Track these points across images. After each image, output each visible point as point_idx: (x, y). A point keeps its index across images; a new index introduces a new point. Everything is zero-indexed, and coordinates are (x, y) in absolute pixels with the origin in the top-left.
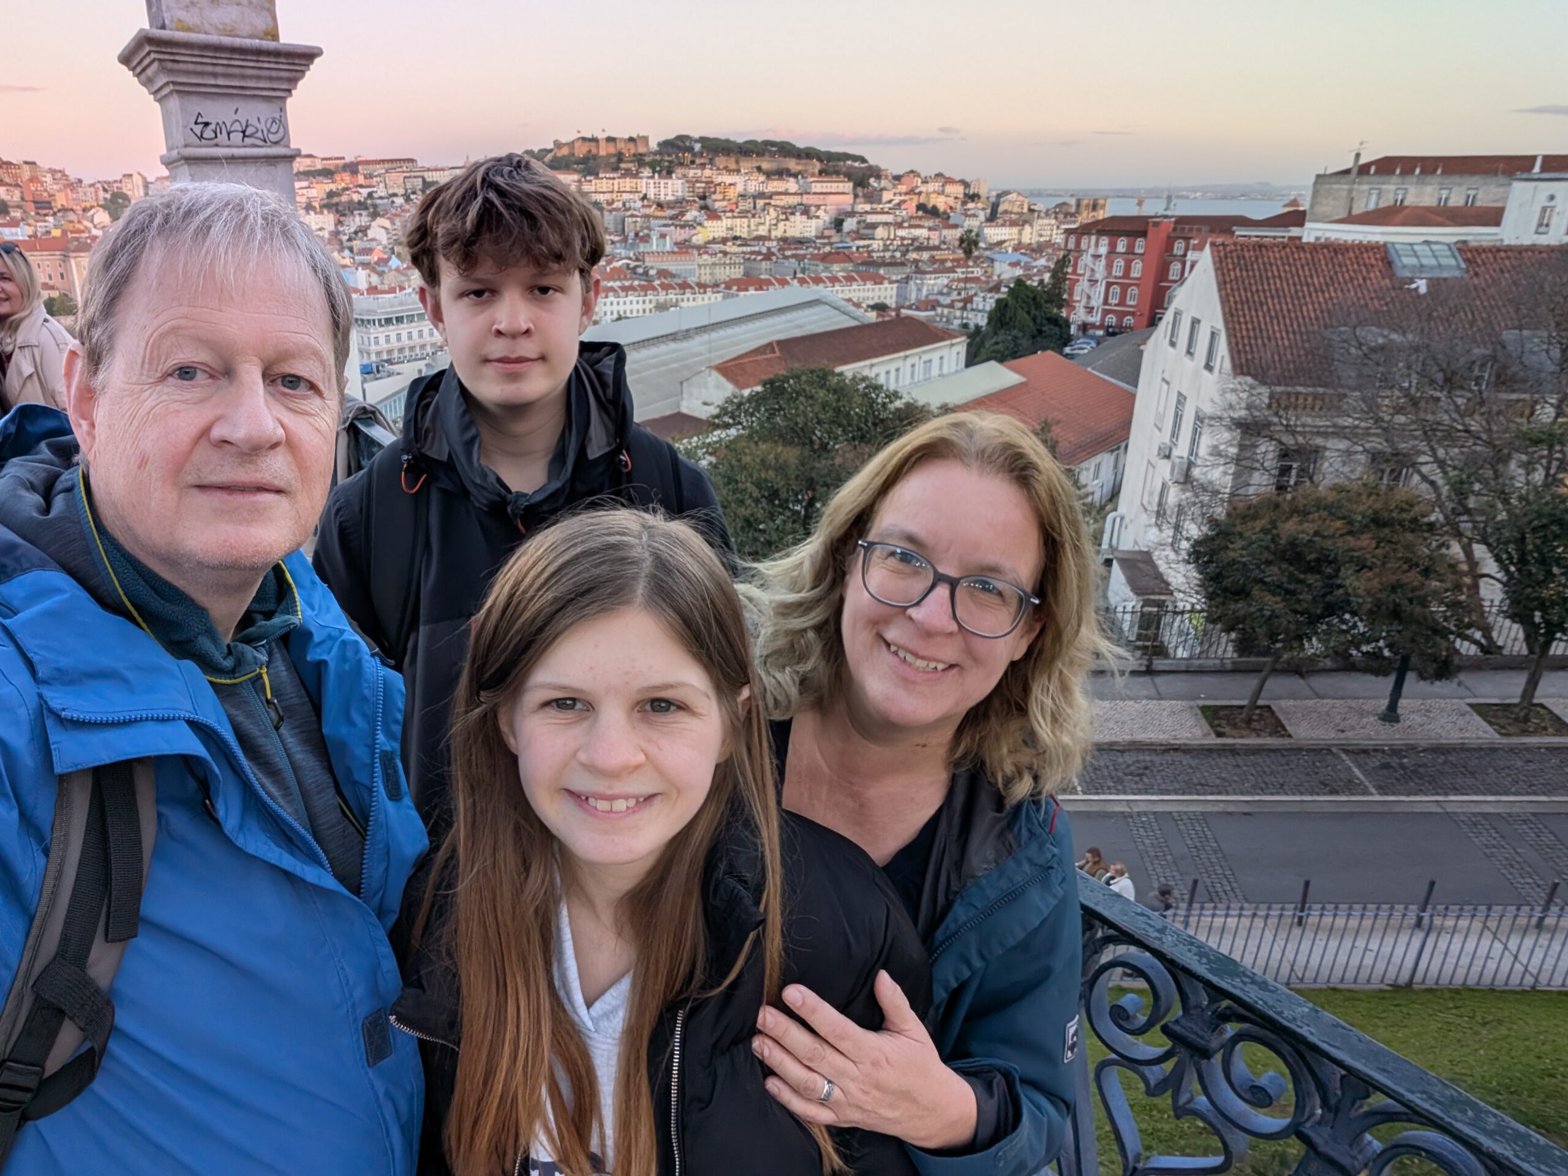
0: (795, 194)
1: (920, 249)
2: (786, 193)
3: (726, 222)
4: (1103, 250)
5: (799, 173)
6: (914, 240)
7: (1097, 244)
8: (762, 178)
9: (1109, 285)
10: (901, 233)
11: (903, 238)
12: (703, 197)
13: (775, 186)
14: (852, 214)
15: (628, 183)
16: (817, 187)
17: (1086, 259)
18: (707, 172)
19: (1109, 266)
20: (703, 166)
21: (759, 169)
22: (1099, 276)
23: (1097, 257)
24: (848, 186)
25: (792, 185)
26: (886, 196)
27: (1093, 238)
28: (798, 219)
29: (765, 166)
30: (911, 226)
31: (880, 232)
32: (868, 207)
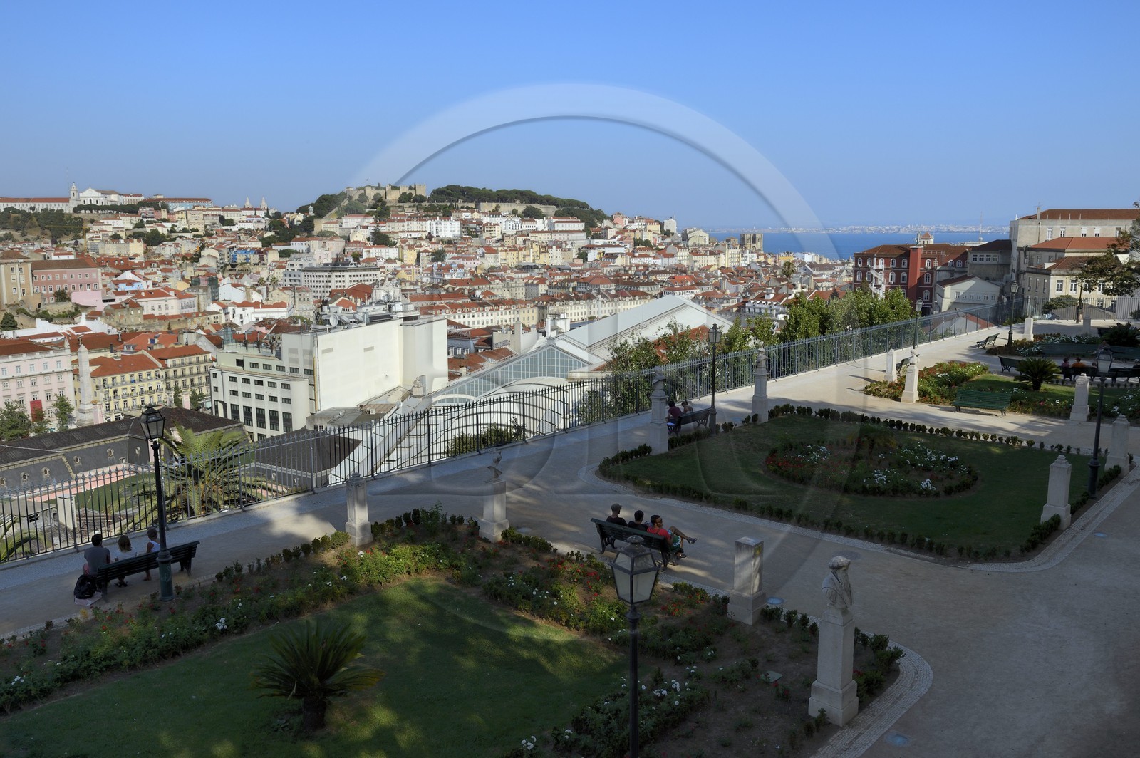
0: (543, 232)
1: (653, 273)
2: (535, 231)
3: (501, 255)
5: (544, 216)
6: (646, 267)
8: (517, 219)
10: (635, 261)
11: (637, 266)
13: (527, 226)
14: (593, 247)
15: (415, 225)
16: (559, 227)
18: (476, 215)
20: (471, 210)
21: (515, 212)
24: (581, 226)
25: (540, 224)
26: (611, 233)
28: (554, 251)
29: (518, 209)
30: (641, 256)
31: (620, 262)
32: (600, 242)
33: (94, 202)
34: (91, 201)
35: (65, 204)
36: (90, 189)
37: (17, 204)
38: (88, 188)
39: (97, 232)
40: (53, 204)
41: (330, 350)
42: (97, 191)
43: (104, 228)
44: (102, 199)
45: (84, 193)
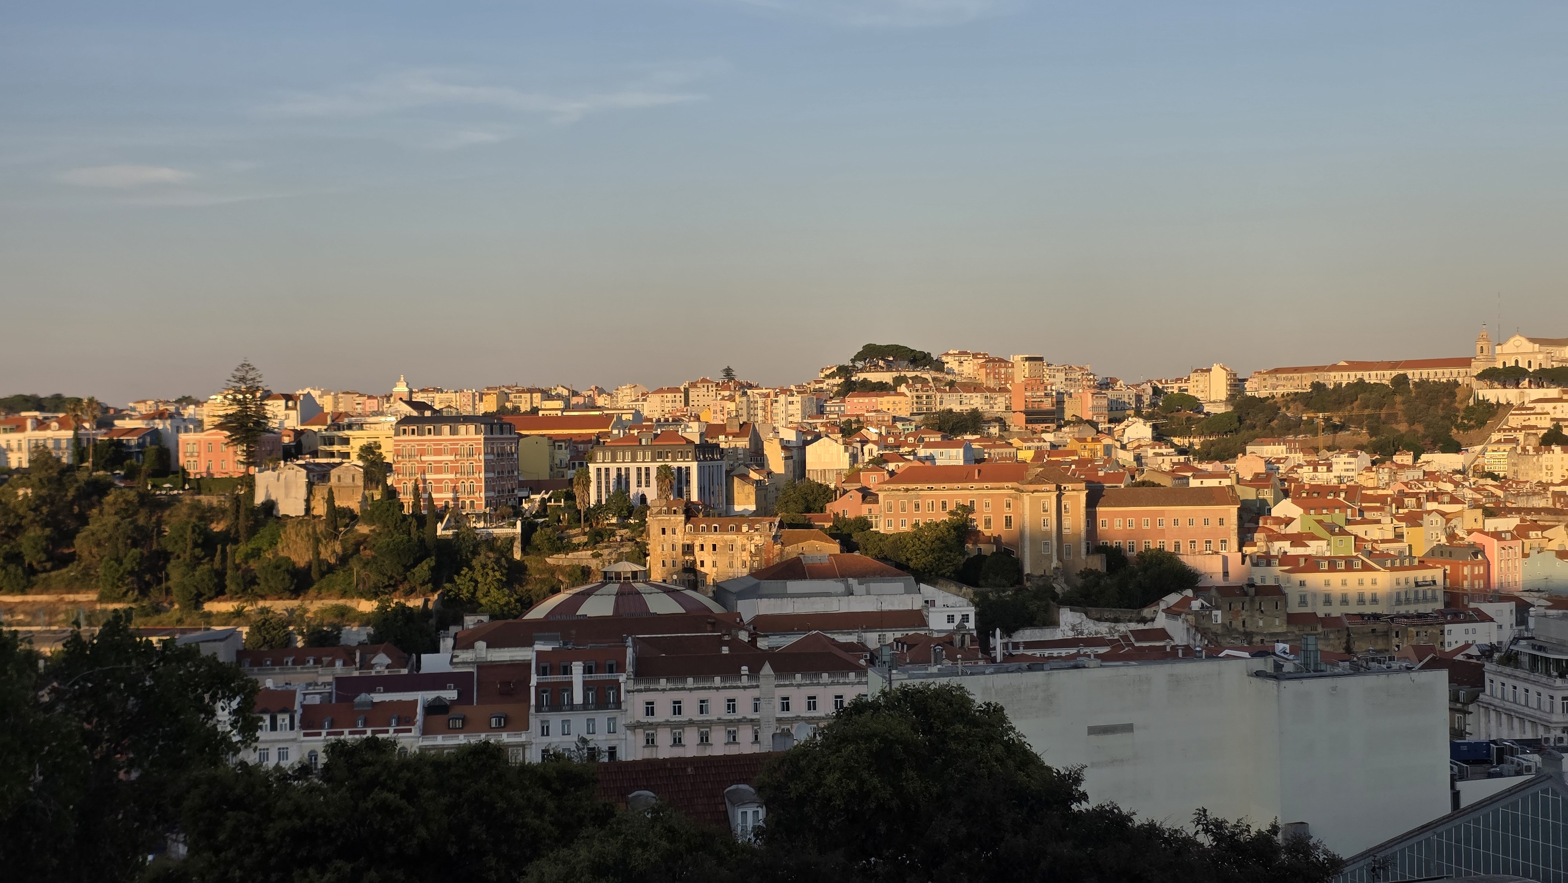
33: (1523, 364)
34: (1517, 361)
35: (1462, 370)
36: (1518, 337)
37: (1373, 373)
38: (1513, 336)
39: (1515, 430)
40: (1439, 371)
42: (1533, 340)
43: (1533, 421)
44: (1540, 356)
45: (1504, 346)
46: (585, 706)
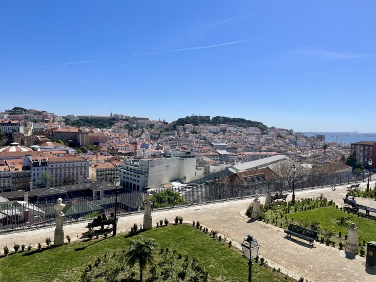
4: (362, 149)
7: (360, 148)
9: (364, 157)
12: (224, 132)
15: (206, 127)
17: (358, 151)
19: (364, 153)
22: (361, 155)
23: (360, 150)
24: (259, 130)
25: (245, 129)
27: (359, 146)
29: (239, 124)
41: (153, 166)
46: (41, 166)
